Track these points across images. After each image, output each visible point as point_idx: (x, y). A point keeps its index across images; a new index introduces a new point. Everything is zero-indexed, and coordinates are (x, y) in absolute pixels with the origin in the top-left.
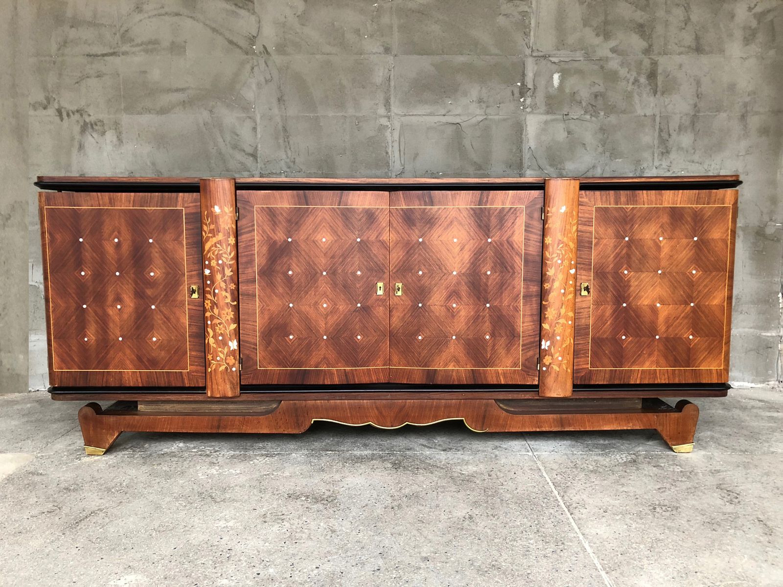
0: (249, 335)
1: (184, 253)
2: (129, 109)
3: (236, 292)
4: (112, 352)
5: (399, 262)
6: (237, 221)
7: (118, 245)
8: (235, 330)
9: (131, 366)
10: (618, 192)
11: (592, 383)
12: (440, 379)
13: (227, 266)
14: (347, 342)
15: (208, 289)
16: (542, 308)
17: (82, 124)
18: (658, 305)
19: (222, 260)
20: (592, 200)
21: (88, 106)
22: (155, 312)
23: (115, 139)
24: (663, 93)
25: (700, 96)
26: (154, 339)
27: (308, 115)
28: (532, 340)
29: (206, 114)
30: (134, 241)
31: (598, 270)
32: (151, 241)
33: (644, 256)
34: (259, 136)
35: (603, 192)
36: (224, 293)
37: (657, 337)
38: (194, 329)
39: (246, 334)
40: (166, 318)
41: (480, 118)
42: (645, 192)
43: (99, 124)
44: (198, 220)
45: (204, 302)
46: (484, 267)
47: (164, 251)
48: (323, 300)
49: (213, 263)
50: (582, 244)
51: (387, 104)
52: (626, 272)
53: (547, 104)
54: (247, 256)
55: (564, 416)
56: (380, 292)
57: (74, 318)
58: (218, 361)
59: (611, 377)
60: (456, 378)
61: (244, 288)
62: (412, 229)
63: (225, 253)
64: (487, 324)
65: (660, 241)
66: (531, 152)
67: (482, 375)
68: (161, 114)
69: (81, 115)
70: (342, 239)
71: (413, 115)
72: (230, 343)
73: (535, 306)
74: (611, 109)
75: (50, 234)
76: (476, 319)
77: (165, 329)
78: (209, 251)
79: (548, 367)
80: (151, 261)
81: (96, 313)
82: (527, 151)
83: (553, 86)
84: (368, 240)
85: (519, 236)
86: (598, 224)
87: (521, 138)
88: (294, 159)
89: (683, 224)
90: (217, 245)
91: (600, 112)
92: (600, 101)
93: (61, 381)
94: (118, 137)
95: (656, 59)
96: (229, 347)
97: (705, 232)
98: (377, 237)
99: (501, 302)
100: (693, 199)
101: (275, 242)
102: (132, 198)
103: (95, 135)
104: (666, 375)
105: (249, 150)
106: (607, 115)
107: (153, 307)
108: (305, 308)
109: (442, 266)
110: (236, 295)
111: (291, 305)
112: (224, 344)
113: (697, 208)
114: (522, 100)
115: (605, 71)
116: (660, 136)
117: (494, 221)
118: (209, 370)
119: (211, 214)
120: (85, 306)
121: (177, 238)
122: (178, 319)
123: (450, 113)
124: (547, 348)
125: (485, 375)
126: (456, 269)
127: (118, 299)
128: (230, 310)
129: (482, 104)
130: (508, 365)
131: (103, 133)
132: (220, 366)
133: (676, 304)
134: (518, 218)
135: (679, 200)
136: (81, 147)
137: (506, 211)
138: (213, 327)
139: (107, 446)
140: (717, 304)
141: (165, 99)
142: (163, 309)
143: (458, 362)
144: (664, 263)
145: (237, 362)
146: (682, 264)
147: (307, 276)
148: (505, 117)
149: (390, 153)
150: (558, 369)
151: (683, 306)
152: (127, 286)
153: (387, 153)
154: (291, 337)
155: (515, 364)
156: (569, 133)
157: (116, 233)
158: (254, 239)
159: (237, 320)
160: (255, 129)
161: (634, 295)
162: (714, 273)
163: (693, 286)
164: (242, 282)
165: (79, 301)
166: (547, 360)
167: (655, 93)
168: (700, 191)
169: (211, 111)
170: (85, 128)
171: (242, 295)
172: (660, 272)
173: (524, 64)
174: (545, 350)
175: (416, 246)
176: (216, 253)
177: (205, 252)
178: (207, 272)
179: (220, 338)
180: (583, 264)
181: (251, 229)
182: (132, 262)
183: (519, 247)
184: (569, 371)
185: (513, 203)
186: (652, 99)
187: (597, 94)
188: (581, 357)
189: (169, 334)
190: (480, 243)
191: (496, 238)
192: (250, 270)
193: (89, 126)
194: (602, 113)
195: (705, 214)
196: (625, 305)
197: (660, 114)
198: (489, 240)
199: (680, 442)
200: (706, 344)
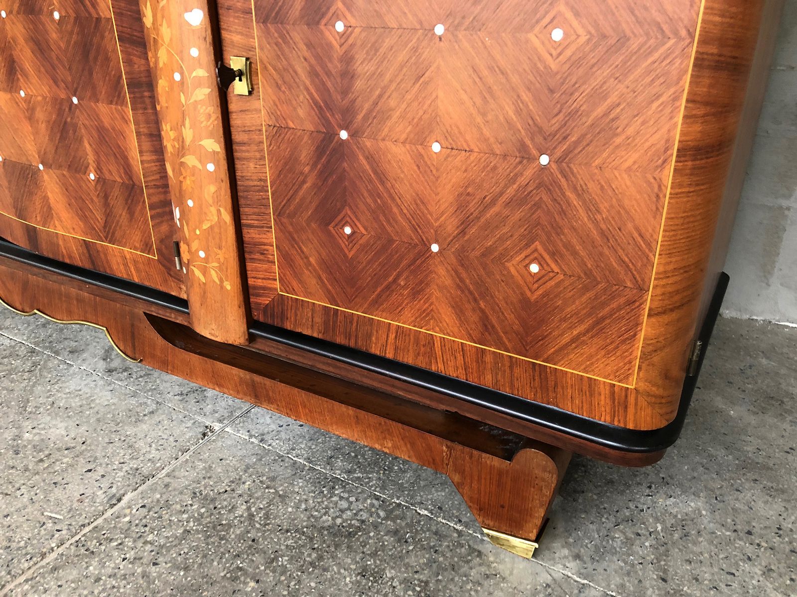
11: (289, 326)
12: (44, 246)
18: (436, 148)
28: (162, 197)
31: (267, 17)
37: (435, 248)
52: (340, 27)
55: (258, 379)
59: (326, 323)
60: (65, 251)
64: (85, 145)
67: (102, 256)
76: (64, 131)
79: (188, 268)
99: (94, 94)
124: (179, 224)
125: (106, 255)
130: (136, 245)
133: (493, 153)
140: (637, 169)
143: (59, 220)
150: (203, 279)
151: (514, 160)
155: (148, 246)
161: (367, 106)
162: (635, 44)
163: (551, 90)
166: (184, 251)
172: (441, 30)
184: (229, 287)
196: (344, 135)
199: (504, 528)
200: (584, 299)
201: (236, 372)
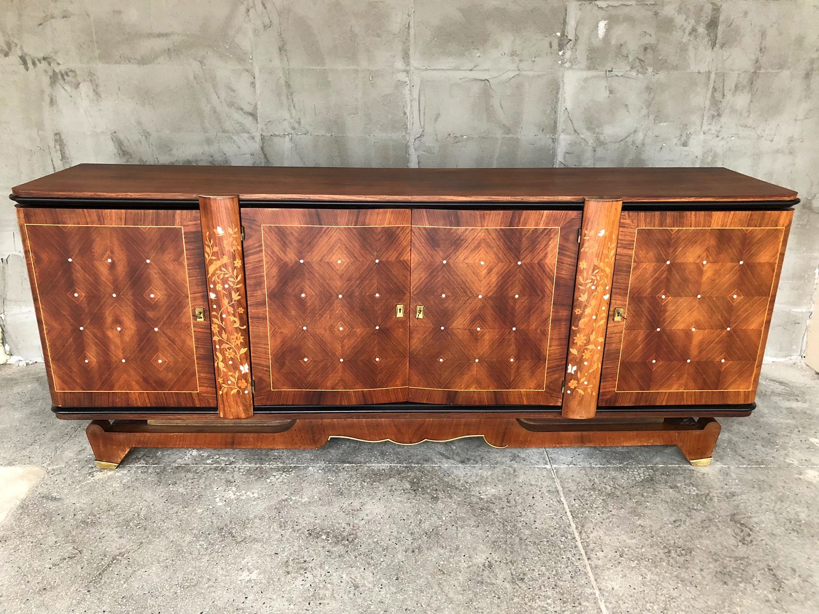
0: (260, 357)
1: (185, 275)
2: (105, 57)
3: (245, 316)
4: (115, 374)
5: (420, 284)
6: (242, 242)
7: (113, 266)
8: (245, 353)
9: (137, 387)
10: (664, 212)
11: (617, 405)
12: (460, 399)
13: (234, 289)
14: (366, 364)
15: (214, 313)
16: (572, 332)
17: (51, 74)
18: (693, 330)
19: (229, 285)
20: (635, 221)
21: (56, 53)
22: (158, 335)
23: (91, 93)
24: (722, 47)
25: (763, 50)
26: (160, 361)
27: (314, 68)
28: (558, 363)
29: (196, 65)
30: (129, 262)
31: (634, 295)
32: (148, 261)
33: (685, 280)
34: (258, 92)
35: (648, 213)
36: (232, 318)
37: (689, 361)
38: (202, 351)
39: (258, 357)
40: (171, 340)
41: (511, 74)
42: (693, 213)
43: (70, 74)
44: (198, 240)
45: (211, 326)
46: (512, 290)
47: (164, 273)
48: (339, 323)
49: (219, 287)
50: (619, 269)
51: (406, 56)
52: (663, 297)
53: (589, 58)
54: (255, 278)
55: (585, 433)
56: (400, 315)
57: (71, 340)
58: (229, 385)
59: (637, 399)
60: (477, 399)
61: (253, 311)
62: (435, 250)
63: (231, 277)
64: (513, 347)
65: (703, 265)
66: (567, 113)
67: (505, 396)
68: (144, 65)
69: (49, 64)
70: (359, 261)
71: (435, 70)
72: (241, 368)
73: (564, 330)
74: (661, 65)
75: (34, 253)
76: (501, 342)
77: (171, 351)
78: (213, 275)
79: (573, 390)
80: (149, 282)
81: (95, 336)
82: (562, 111)
83: (598, 37)
84: (387, 262)
85: (551, 260)
86: (639, 247)
87: (557, 98)
88: (300, 119)
89: (731, 248)
90: (222, 268)
91: (648, 68)
92: (650, 55)
93: (65, 401)
94: (94, 91)
95: (719, 4)
96: (240, 371)
97: (752, 255)
98: (397, 258)
99: (528, 325)
100: (745, 221)
101: (286, 264)
102: (124, 216)
103: (67, 87)
104: (693, 398)
105: (248, 108)
106: (656, 71)
107: (156, 329)
108: (320, 331)
109: (467, 290)
110: (245, 319)
111: (305, 328)
112: (235, 368)
113: (747, 230)
114: (561, 53)
115: (658, 18)
116: (713, 96)
117: (525, 242)
118: (221, 393)
119: (213, 236)
120: (82, 328)
121: (178, 259)
122: (184, 342)
123: (478, 68)
124: (573, 373)
125: (507, 395)
126: (482, 293)
127: (118, 321)
128: (240, 334)
129: (515, 58)
130: (531, 387)
131: (77, 86)
132: (232, 389)
133: (713, 329)
134: (552, 240)
135: (729, 221)
136: (52, 102)
137: (539, 232)
138: (222, 351)
139: (120, 461)
140: (755, 328)
141: (146, 46)
142: (168, 332)
143: (479, 384)
144: (704, 288)
145: (249, 385)
146: (724, 288)
147: (321, 299)
148: (541, 73)
149: (408, 114)
150: (583, 393)
151: (719, 330)
152: (125, 308)
153: (405, 114)
154: (306, 360)
155: (539, 386)
156: (611, 92)
157: (108, 253)
158: (262, 260)
159: (247, 343)
160: (253, 84)
161: (669, 320)
162: (756, 298)
163: (732, 311)
164: (250, 305)
165: (75, 324)
166: (573, 384)
167: (714, 45)
168: (753, 212)
169: (201, 62)
170: (54, 78)
171: (251, 318)
172: (699, 296)
173: (566, 10)
174: (570, 374)
175: (440, 268)
176: (221, 277)
177: (210, 275)
178: (212, 296)
179: (231, 362)
180: (620, 288)
181: (258, 249)
182: (129, 283)
183: (551, 270)
184: (594, 394)
185: (547, 224)
186: (709, 52)
187: (647, 46)
188: (609, 381)
189: (176, 357)
190: (509, 266)
191: (527, 261)
192: (259, 293)
193: (60, 76)
194: (650, 70)
195: (755, 237)
196: (658, 330)
197: (717, 70)
198: (519, 263)
199: (699, 457)
200: (738, 367)
201: (572, 434)
